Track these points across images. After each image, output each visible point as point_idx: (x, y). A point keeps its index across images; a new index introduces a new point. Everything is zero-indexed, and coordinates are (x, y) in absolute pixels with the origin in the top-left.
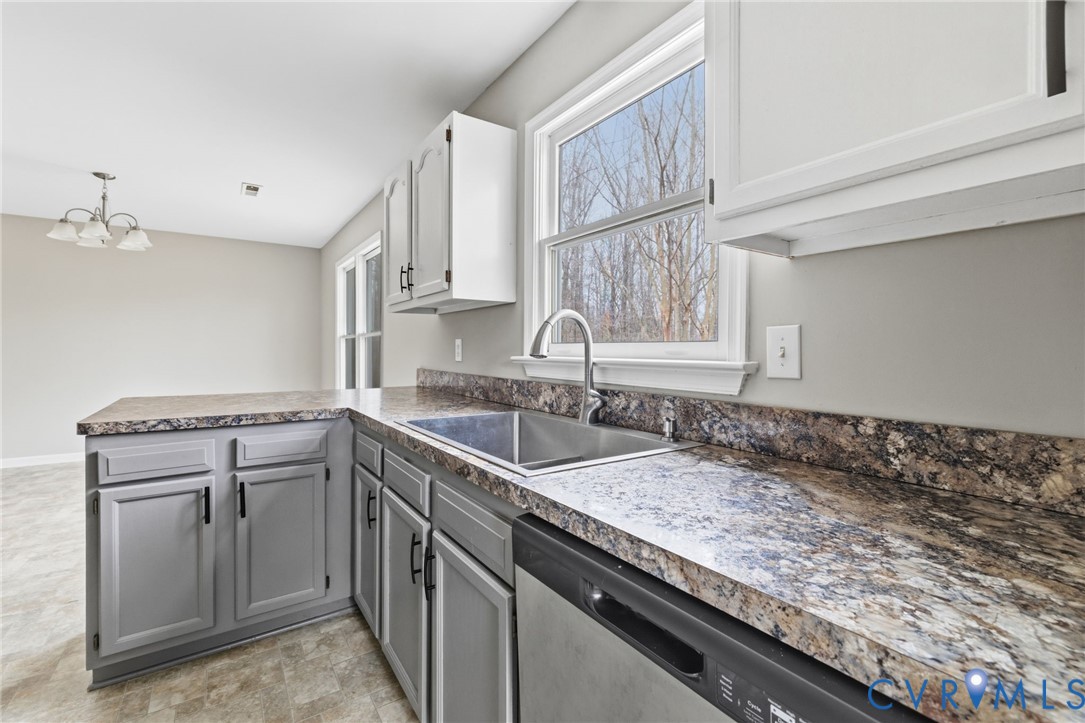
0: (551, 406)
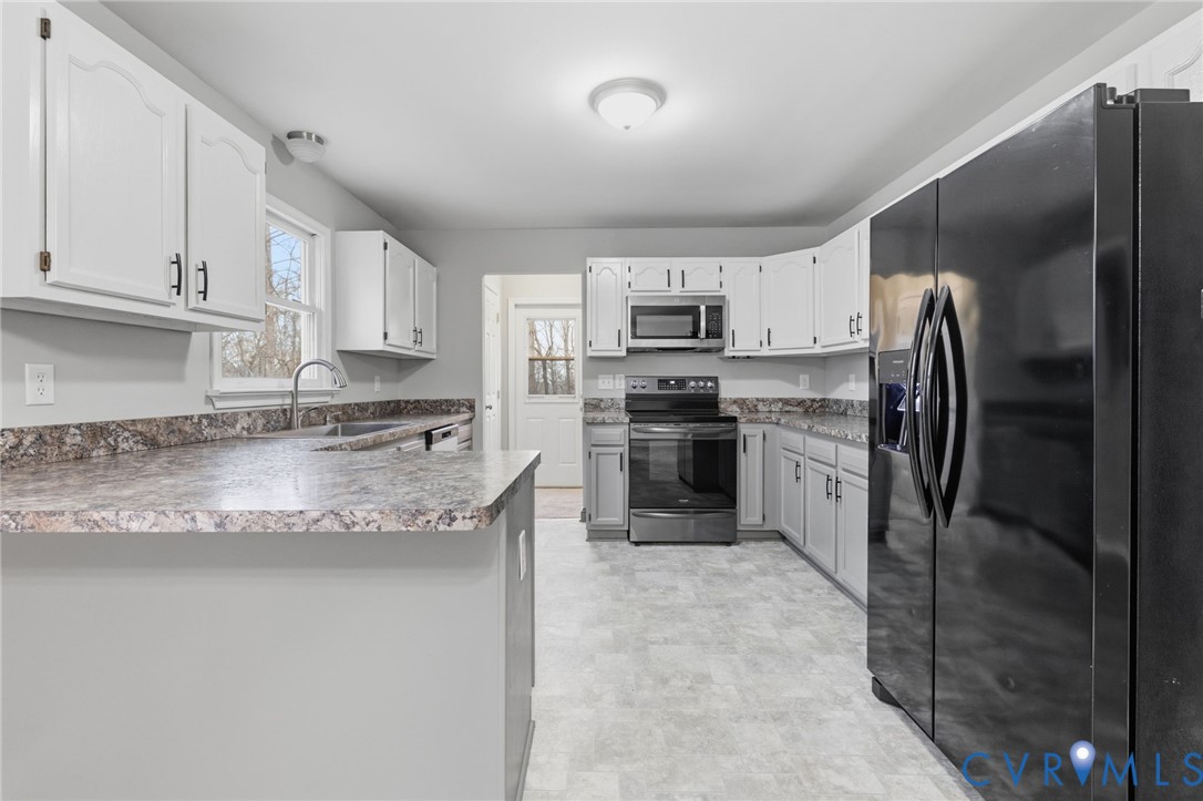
0: (248, 429)
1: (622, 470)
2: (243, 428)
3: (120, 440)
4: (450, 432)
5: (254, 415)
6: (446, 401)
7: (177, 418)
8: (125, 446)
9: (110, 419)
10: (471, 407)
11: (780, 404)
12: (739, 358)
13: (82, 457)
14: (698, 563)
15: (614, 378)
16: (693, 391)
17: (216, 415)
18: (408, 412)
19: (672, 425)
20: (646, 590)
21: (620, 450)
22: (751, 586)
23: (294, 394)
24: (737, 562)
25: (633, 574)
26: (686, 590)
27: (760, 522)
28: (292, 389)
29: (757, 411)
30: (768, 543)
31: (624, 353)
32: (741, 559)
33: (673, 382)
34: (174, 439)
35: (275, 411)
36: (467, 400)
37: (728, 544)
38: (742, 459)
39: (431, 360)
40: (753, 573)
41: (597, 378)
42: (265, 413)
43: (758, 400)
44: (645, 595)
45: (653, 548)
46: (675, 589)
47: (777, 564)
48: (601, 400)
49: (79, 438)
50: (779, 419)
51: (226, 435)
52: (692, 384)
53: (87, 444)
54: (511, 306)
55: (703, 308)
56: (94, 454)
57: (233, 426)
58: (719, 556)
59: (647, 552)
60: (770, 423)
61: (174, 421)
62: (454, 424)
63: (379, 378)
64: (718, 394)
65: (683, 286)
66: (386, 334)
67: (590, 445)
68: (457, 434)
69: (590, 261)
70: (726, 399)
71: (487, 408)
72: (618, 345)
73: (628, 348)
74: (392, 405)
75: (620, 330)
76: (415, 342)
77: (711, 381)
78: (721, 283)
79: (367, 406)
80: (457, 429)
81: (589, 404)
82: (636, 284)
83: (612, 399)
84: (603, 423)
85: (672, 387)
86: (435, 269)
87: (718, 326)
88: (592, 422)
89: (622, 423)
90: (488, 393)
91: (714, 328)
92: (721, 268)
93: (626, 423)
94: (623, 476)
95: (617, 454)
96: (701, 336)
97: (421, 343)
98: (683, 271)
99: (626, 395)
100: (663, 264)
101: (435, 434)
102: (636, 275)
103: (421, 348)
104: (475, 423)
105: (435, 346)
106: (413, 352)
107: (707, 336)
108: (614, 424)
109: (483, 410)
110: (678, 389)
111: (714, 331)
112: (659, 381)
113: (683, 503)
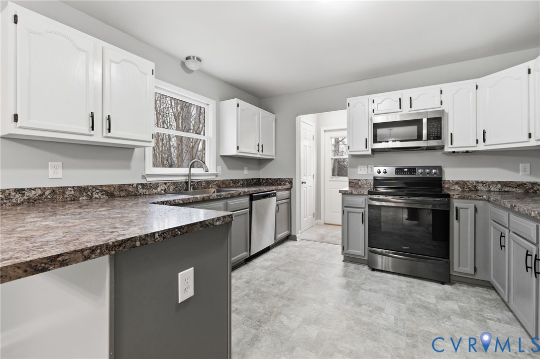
1: (363, 223)
2: (162, 190)
3: (94, 193)
4: (269, 195)
5: (168, 184)
6: (279, 179)
7: (124, 185)
8: (97, 196)
9: (89, 185)
10: (291, 182)
11: (499, 186)
12: (458, 152)
13: (74, 199)
14: (410, 293)
15: (368, 167)
16: (421, 176)
17: (146, 184)
18: (263, 184)
19: (398, 197)
20: (360, 305)
21: (363, 210)
22: (447, 324)
23: (189, 175)
24: (443, 299)
25: (358, 291)
26: (390, 312)
27: (472, 272)
28: (188, 173)
29: (477, 191)
30: (480, 289)
31: (370, 152)
32: (448, 298)
33: (406, 170)
34: (123, 194)
35: (181, 183)
36: (289, 179)
37: (443, 283)
38: (455, 225)
39: (273, 159)
40: (454, 312)
41: (357, 167)
42: (175, 183)
43: (477, 182)
44: (357, 309)
45: (383, 274)
46: (381, 310)
47: (482, 310)
48: (359, 180)
49: (73, 192)
50: (489, 198)
51: (152, 192)
52: (420, 171)
53: (77, 194)
54: (322, 132)
55: (425, 121)
56: (81, 199)
57: (156, 189)
58: (431, 291)
59: (378, 277)
60: (482, 200)
61: (123, 186)
62: (273, 191)
63: (247, 168)
64: (441, 178)
65: (411, 107)
66: (238, 147)
67: (345, 206)
68: (275, 196)
69: (349, 100)
70: (449, 181)
71: (303, 183)
72: (366, 148)
73: (372, 149)
74: (255, 181)
75: (366, 139)
76: (258, 150)
77: (436, 169)
78: (441, 102)
79: (238, 181)
80: (275, 193)
81: (352, 182)
82: (377, 110)
83: (366, 180)
84: (352, 194)
85: (405, 173)
86: (275, 115)
87: (437, 131)
88: (344, 193)
89: (363, 195)
90: (305, 176)
91: (435, 133)
92: (441, 91)
93: (366, 195)
94: (364, 226)
95: (360, 213)
96: (424, 139)
97: (262, 151)
98: (411, 98)
99: (374, 177)
100: (396, 95)
101: (255, 196)
102: (378, 104)
103: (263, 154)
104: (292, 190)
105: (274, 153)
106: (259, 155)
107: (428, 138)
108: (359, 194)
109: (297, 184)
110: (410, 174)
111: (435, 134)
112: (396, 169)
113: (405, 249)
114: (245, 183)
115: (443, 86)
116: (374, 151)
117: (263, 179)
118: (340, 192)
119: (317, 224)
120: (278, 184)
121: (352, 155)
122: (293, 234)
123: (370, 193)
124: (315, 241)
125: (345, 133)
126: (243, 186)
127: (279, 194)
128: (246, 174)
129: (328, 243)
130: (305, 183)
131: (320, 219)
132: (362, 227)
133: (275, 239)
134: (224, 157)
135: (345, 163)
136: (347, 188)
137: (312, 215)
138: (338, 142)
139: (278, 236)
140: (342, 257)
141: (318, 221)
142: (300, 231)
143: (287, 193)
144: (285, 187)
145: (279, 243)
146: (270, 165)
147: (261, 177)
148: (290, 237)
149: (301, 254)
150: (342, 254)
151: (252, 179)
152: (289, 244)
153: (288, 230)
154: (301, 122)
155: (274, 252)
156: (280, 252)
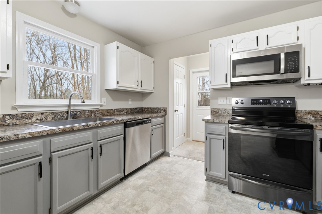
1: (223, 149)
4: (144, 122)
6: (157, 108)
10: (165, 111)
12: (313, 85)
15: (227, 99)
16: (275, 106)
21: (224, 138)
23: (70, 106)
28: (68, 104)
31: (229, 86)
33: (262, 101)
36: (164, 108)
37: (304, 212)
38: (318, 156)
39: (152, 93)
41: (218, 99)
48: (220, 110)
52: (275, 102)
54: (191, 73)
55: (282, 56)
59: (238, 201)
62: (149, 118)
63: (131, 99)
64: (295, 108)
65: (268, 44)
66: (118, 82)
67: (208, 133)
68: (150, 122)
69: (211, 42)
70: (301, 111)
71: (175, 111)
72: (226, 82)
73: (231, 83)
74: (138, 109)
75: (226, 74)
76: (138, 85)
77: (290, 100)
78: (298, 37)
79: (123, 110)
80: (150, 120)
81: (214, 111)
82: (236, 49)
83: (225, 109)
84: (213, 122)
85: (261, 104)
86: (153, 59)
87: (295, 64)
88: (207, 122)
89: (224, 123)
90: (177, 106)
91: (292, 66)
92: (298, 27)
93: (226, 124)
94: (224, 152)
95: (221, 139)
96: (281, 72)
97: (141, 86)
98: (267, 35)
99: (232, 107)
100: (254, 34)
101: (129, 123)
102: (236, 43)
103: (142, 88)
104: (166, 116)
105: (152, 88)
106: (139, 89)
107: (286, 72)
108: (220, 123)
109: (170, 112)
110: (265, 105)
111: (292, 68)
112: (252, 100)
113: (265, 176)
114: (129, 111)
115: (299, 23)
116: (232, 84)
117: (145, 108)
118: (203, 120)
119: (187, 141)
120: (155, 111)
121: (213, 88)
122: (167, 151)
123: (230, 122)
124: (184, 157)
125: (208, 74)
126: (127, 114)
127: (153, 120)
128: (130, 104)
129: (194, 159)
130: (177, 111)
131: (190, 137)
132: (223, 152)
133: (150, 157)
134: (109, 91)
135: (208, 97)
136: (209, 117)
137: (184, 134)
138: (204, 84)
139: (153, 155)
140: (205, 177)
141: (188, 138)
142: (173, 148)
143: (162, 119)
144: (159, 114)
145: (153, 160)
146: (149, 98)
147: (144, 106)
148: (164, 154)
149: (171, 171)
150: (205, 175)
151: (136, 108)
152: (164, 159)
153: (163, 148)
154: (174, 65)
155: (149, 168)
156: (154, 169)
